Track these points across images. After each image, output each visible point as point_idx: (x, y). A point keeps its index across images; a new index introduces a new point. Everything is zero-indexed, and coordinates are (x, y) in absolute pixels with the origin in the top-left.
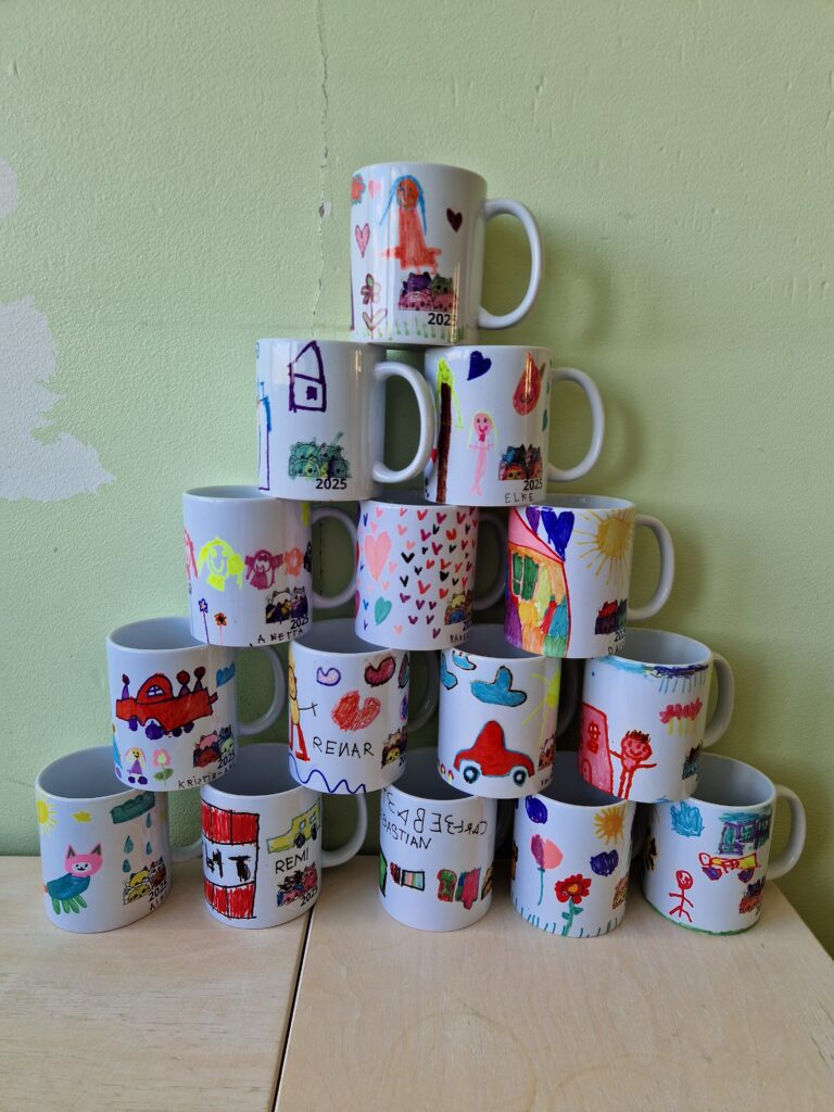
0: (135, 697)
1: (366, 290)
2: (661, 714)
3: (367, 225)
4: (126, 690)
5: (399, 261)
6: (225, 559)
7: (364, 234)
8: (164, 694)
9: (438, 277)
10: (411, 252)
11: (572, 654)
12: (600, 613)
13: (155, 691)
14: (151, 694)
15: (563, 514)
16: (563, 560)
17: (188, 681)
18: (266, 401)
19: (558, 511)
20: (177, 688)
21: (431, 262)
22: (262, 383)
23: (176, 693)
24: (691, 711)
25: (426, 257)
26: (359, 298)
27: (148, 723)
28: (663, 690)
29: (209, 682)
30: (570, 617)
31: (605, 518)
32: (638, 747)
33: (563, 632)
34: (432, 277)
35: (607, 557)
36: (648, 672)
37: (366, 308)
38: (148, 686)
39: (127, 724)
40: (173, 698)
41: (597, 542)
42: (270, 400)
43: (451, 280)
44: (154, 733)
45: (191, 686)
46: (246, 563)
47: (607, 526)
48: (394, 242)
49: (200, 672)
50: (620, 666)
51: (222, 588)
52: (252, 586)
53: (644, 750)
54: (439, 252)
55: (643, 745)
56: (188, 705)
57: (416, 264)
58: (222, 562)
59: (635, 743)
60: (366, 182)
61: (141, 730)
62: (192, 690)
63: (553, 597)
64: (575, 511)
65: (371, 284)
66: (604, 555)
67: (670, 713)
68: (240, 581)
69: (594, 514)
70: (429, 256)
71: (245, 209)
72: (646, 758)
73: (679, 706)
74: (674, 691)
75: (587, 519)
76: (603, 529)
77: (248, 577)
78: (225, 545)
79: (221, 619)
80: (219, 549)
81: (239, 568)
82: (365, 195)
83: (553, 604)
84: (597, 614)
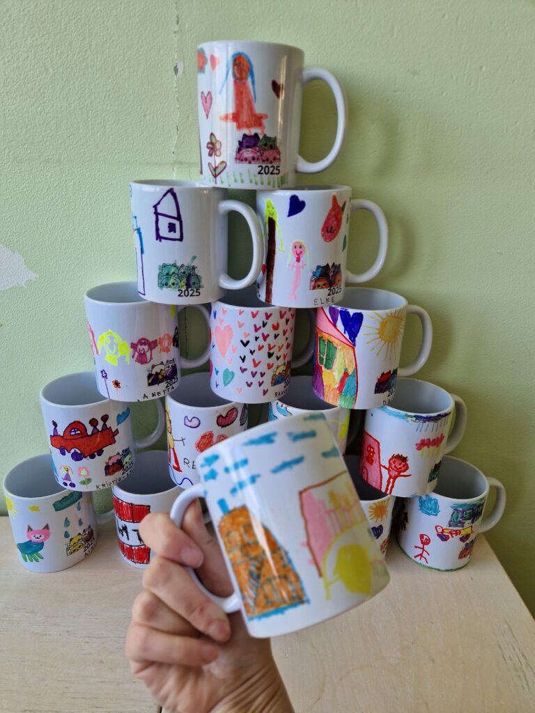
0: (62, 435)
1: (210, 145)
2: (416, 445)
3: (209, 93)
4: (55, 430)
5: (235, 124)
6: (117, 345)
7: (208, 99)
8: (81, 433)
9: (265, 137)
10: (244, 117)
11: (358, 407)
12: (379, 380)
13: (75, 431)
14: (72, 433)
15: (355, 314)
16: (354, 345)
17: (97, 424)
18: (139, 230)
19: (352, 311)
20: (90, 430)
21: (260, 125)
22: (135, 217)
23: (89, 432)
24: (436, 442)
25: (256, 121)
26: (205, 151)
27: (73, 451)
28: (419, 429)
29: (111, 423)
30: (357, 383)
31: (384, 317)
32: (400, 464)
33: (352, 392)
34: (261, 137)
35: (385, 343)
36: (409, 419)
37: (211, 160)
38: (70, 428)
39: (58, 451)
40: (88, 436)
41: (379, 333)
42: (142, 231)
43: (275, 139)
44: (77, 457)
45: (100, 427)
46: (132, 347)
47: (386, 322)
48: (231, 109)
49: (105, 418)
50: (391, 414)
51: (116, 364)
52: (137, 363)
53: (404, 466)
54: (266, 116)
55: (403, 463)
56: (98, 439)
57: (248, 127)
58: (115, 346)
59: (398, 462)
60: (208, 56)
61: (68, 455)
62: (100, 429)
63: (346, 370)
64: (364, 312)
65: (214, 141)
66: (383, 342)
67: (423, 444)
68: (128, 359)
69: (377, 314)
70: (258, 120)
71: (116, 70)
72: (404, 471)
73: (429, 440)
74: (426, 430)
75: (372, 317)
76: (384, 324)
77: (133, 357)
78: (116, 336)
79: (117, 384)
80: (112, 338)
81: (127, 351)
82: (208, 67)
83: (346, 374)
84: (376, 381)
